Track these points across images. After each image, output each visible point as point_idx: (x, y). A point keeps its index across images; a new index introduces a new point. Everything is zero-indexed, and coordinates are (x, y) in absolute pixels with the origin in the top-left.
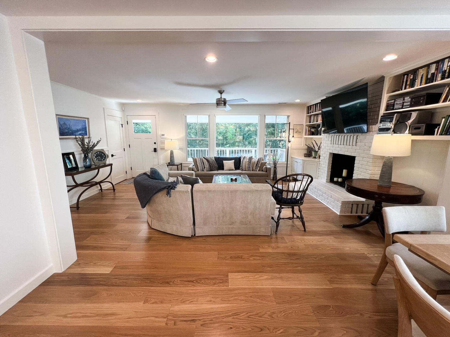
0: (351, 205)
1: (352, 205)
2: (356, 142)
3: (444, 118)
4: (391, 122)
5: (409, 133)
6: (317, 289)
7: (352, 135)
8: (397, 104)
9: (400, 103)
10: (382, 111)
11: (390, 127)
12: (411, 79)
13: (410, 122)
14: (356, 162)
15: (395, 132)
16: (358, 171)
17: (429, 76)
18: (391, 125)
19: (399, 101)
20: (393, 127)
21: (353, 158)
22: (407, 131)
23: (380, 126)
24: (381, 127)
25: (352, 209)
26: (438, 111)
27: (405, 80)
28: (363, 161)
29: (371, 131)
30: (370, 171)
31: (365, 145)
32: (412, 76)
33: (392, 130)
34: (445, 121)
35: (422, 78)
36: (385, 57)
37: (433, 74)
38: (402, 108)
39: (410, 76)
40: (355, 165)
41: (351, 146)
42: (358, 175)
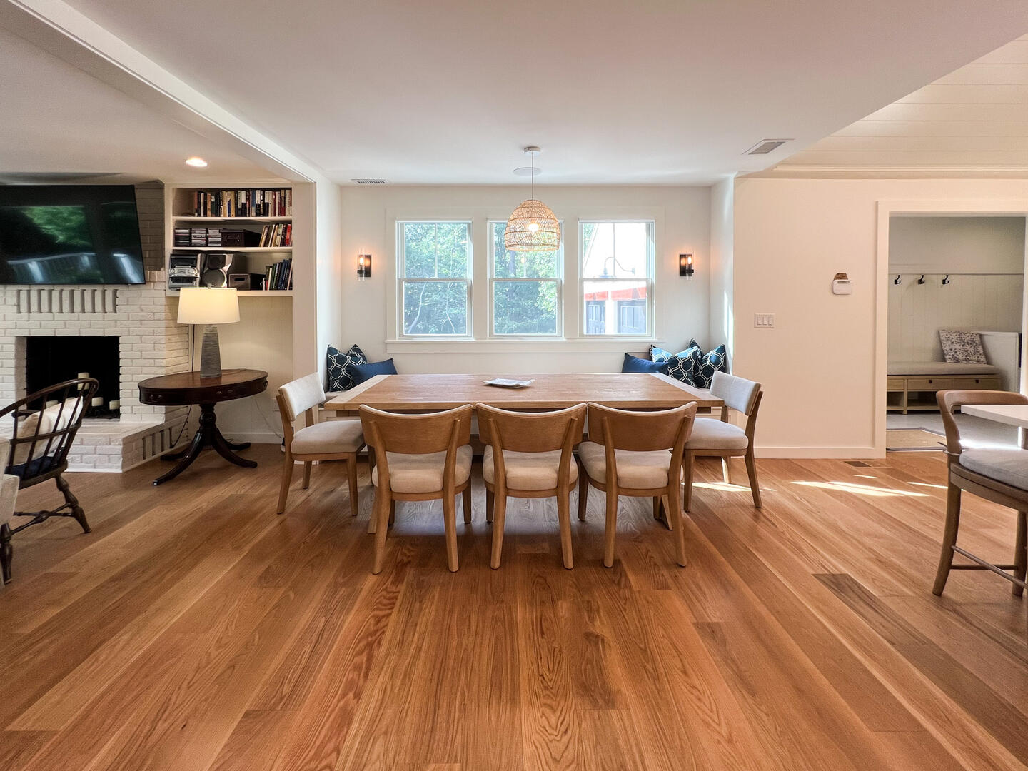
0: (141, 441)
1: (144, 439)
2: (115, 305)
3: (271, 267)
4: (194, 266)
5: (228, 287)
6: (234, 567)
7: (99, 289)
8: (195, 237)
9: (201, 237)
10: (169, 246)
11: (194, 275)
12: (212, 202)
13: (226, 268)
14: (121, 347)
15: (202, 284)
16: (132, 366)
17: (240, 206)
18: (195, 272)
19: (199, 234)
20: (199, 276)
21: (114, 341)
22: (225, 284)
23: (173, 273)
24: (176, 275)
25: (144, 447)
26: (251, 256)
27: (202, 201)
28: (142, 342)
29: (151, 282)
30: (164, 361)
31: (142, 310)
32: (213, 197)
33: (198, 280)
34: (272, 270)
35: (229, 205)
36: (190, 159)
37: (244, 205)
38: (207, 245)
39: (211, 198)
40: (121, 356)
41: (99, 315)
42: (133, 375)
